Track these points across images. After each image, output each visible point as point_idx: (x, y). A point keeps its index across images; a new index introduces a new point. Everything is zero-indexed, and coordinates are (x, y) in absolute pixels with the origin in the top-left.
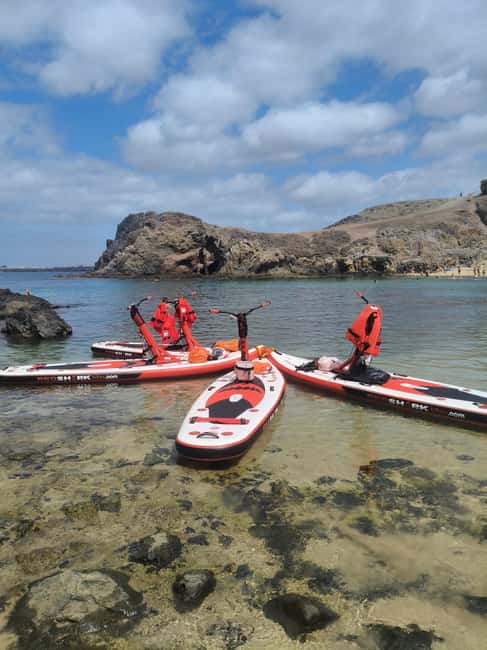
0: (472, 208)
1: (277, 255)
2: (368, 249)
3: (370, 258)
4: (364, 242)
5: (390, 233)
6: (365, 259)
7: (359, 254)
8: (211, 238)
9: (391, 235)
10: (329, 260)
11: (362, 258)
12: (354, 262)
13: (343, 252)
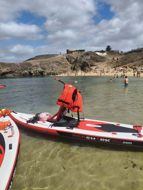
0: (65, 57)
1: (8, 70)
2: (38, 68)
3: (39, 71)
4: (36, 66)
9: (44, 64)
10: (26, 71)
11: (36, 71)
12: (34, 72)
13: (30, 69)
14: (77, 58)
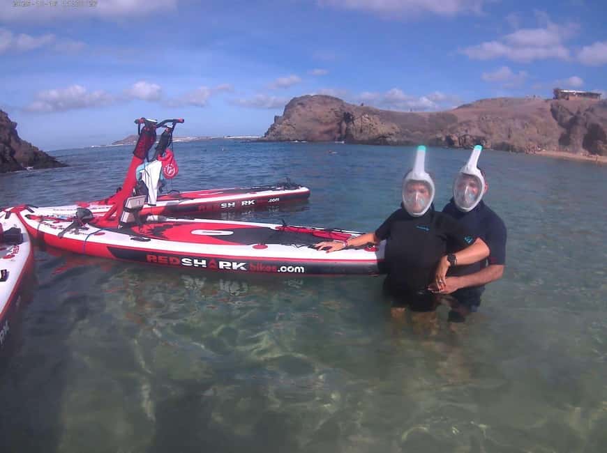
0: (548, 107)
1: (393, 128)
2: (470, 129)
3: (471, 137)
4: (468, 123)
5: (488, 118)
6: (468, 137)
7: (464, 133)
8: (348, 114)
9: (489, 121)
10: (439, 135)
11: (465, 136)
12: (459, 139)
13: (451, 130)
14: (579, 112)
